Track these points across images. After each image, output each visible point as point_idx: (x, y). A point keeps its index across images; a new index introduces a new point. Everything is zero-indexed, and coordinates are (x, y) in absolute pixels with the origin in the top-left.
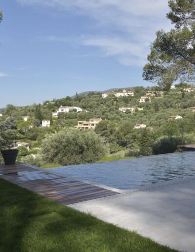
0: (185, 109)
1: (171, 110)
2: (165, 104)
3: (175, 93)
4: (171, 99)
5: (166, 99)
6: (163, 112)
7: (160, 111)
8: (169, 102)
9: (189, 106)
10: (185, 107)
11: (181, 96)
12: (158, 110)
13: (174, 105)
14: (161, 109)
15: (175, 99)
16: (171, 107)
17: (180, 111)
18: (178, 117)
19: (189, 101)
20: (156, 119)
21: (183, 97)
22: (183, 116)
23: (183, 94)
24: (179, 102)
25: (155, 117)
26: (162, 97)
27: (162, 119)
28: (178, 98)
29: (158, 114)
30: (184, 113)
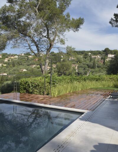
0: (29, 66)
1: (21, 67)
2: (18, 63)
3: (24, 57)
4: (22, 60)
5: (19, 60)
6: (17, 67)
8: (21, 62)
9: (31, 65)
10: (29, 65)
11: (27, 60)
12: (14, 66)
13: (23, 64)
14: (16, 65)
15: (24, 61)
17: (26, 67)
18: (25, 70)
19: (31, 62)
20: (13, 71)
21: (28, 60)
22: (27, 69)
23: (28, 59)
24: (26, 62)
25: (13, 69)
26: (17, 60)
27: (15, 71)
28: (25, 60)
29: (14, 68)
30: (27, 68)
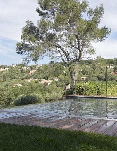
0: (23, 80)
1: (14, 81)
2: (10, 76)
3: (16, 69)
4: (14, 73)
5: (10, 73)
6: (9, 81)
7: (7, 81)
8: (13, 75)
9: (26, 78)
10: (23, 79)
11: (20, 72)
12: (5, 80)
13: (16, 77)
14: (8, 80)
15: (16, 73)
16: (14, 78)
17: (20, 81)
18: (20, 85)
19: (25, 75)
20: (5, 86)
21: (22, 72)
22: (22, 84)
23: (22, 71)
24: (19, 75)
25: (4, 84)
26: (8, 72)
27: (8, 86)
28: (18, 73)
30: (23, 82)
